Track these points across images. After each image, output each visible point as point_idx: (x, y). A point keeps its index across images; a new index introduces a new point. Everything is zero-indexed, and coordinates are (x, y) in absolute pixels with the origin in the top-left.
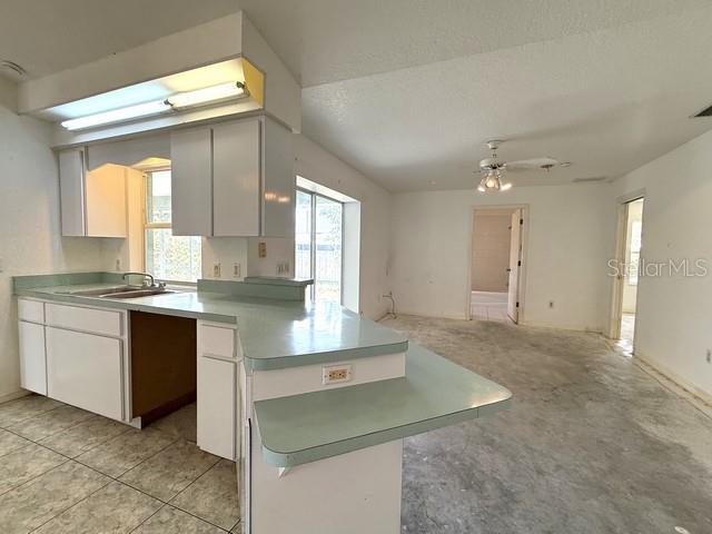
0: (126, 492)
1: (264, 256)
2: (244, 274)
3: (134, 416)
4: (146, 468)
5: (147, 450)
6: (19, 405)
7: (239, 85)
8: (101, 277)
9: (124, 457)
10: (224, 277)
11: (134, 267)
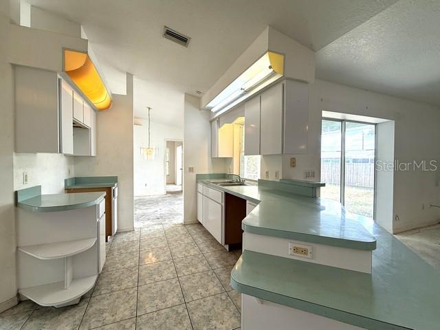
0: (214, 277)
1: (294, 166)
2: (280, 177)
3: (226, 244)
4: (224, 270)
5: (227, 262)
6: (196, 226)
7: (270, 67)
8: (224, 176)
9: (218, 261)
10: (270, 179)
11: (235, 172)
